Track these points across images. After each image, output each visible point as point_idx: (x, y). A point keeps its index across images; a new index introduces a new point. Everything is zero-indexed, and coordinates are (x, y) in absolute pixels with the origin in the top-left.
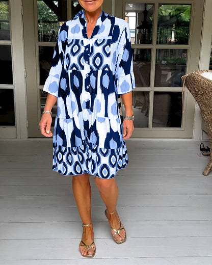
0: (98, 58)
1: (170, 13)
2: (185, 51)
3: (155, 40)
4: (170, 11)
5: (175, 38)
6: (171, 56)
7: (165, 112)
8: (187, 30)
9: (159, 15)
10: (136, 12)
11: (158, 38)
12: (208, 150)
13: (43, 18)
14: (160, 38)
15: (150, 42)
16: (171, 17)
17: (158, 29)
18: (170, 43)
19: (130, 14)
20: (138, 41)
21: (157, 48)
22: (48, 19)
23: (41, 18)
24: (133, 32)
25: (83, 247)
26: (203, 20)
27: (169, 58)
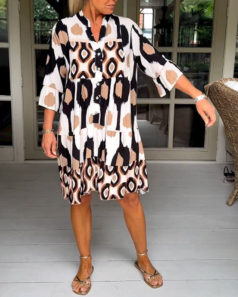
0: (112, 63)
1: (192, 9)
2: (208, 55)
3: (175, 42)
4: (192, 7)
5: (198, 39)
6: (193, 62)
7: (187, 129)
8: (211, 30)
9: (181, 11)
10: (153, 8)
11: (179, 39)
12: (233, 174)
13: (40, 15)
14: (182, 39)
15: (170, 45)
16: (194, 13)
17: (179, 28)
18: (193, 45)
19: (145, 11)
20: (155, 43)
21: (178, 52)
22: (46, 16)
23: (38, 16)
24: (149, 32)
25: (76, 282)
26: (227, 17)
27: (191, 64)
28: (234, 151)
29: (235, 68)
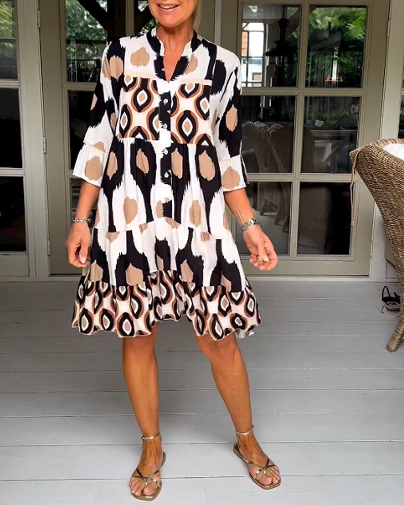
1: (330, 24)
2: (356, 100)
3: (302, 79)
4: (330, 19)
5: (339, 74)
6: (331, 112)
8: (360, 58)
9: (310, 26)
10: (264, 21)
11: (307, 73)
12: (397, 299)
13: (77, 34)
14: (313, 74)
15: (293, 83)
16: (332, 31)
17: (308, 56)
18: (330, 85)
19: (252, 26)
20: (268, 81)
21: (306, 95)
22: (87, 35)
23: (74, 35)
24: (258, 62)
25: (137, 480)
27: (327, 115)
28: (399, 261)
29: (401, 121)
